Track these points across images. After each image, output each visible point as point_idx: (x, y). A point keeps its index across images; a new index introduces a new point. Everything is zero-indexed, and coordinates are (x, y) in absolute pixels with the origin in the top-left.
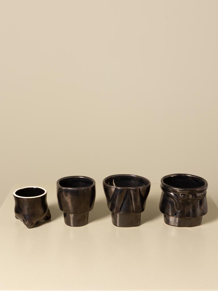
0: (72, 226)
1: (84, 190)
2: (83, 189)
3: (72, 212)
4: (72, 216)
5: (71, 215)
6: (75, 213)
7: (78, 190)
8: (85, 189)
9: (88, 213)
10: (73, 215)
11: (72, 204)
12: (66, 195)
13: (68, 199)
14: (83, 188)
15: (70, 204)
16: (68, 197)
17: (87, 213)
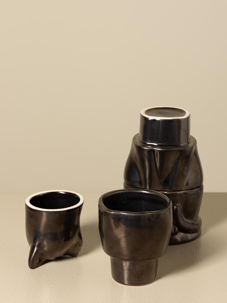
0: (126, 283)
1: (150, 217)
2: (148, 215)
3: (127, 258)
4: (126, 265)
5: (124, 264)
6: (133, 259)
7: (140, 216)
8: (152, 216)
9: (157, 260)
10: (128, 263)
11: (128, 243)
12: (117, 226)
13: (120, 233)
14: (149, 213)
15: (123, 243)
16: (120, 228)
17: (155, 260)
